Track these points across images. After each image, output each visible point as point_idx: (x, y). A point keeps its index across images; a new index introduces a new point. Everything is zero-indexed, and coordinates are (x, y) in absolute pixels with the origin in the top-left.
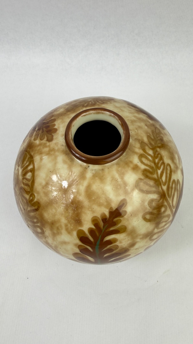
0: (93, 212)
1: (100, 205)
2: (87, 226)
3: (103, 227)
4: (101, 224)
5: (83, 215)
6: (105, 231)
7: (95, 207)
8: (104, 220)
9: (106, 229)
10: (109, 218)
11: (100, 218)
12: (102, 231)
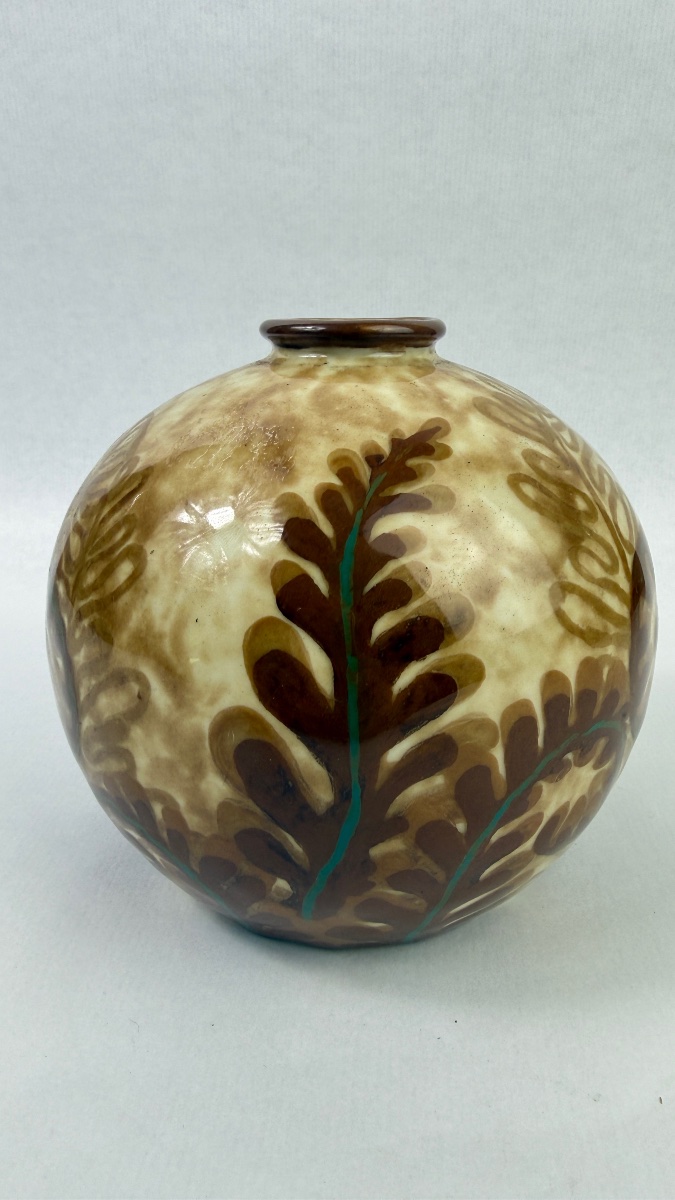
0: (336, 438)
1: (359, 423)
2: (311, 480)
3: (371, 481)
4: (364, 472)
5: (300, 447)
6: (376, 493)
7: (343, 427)
8: (374, 459)
9: (381, 488)
10: (391, 454)
11: (358, 453)
12: (365, 496)
